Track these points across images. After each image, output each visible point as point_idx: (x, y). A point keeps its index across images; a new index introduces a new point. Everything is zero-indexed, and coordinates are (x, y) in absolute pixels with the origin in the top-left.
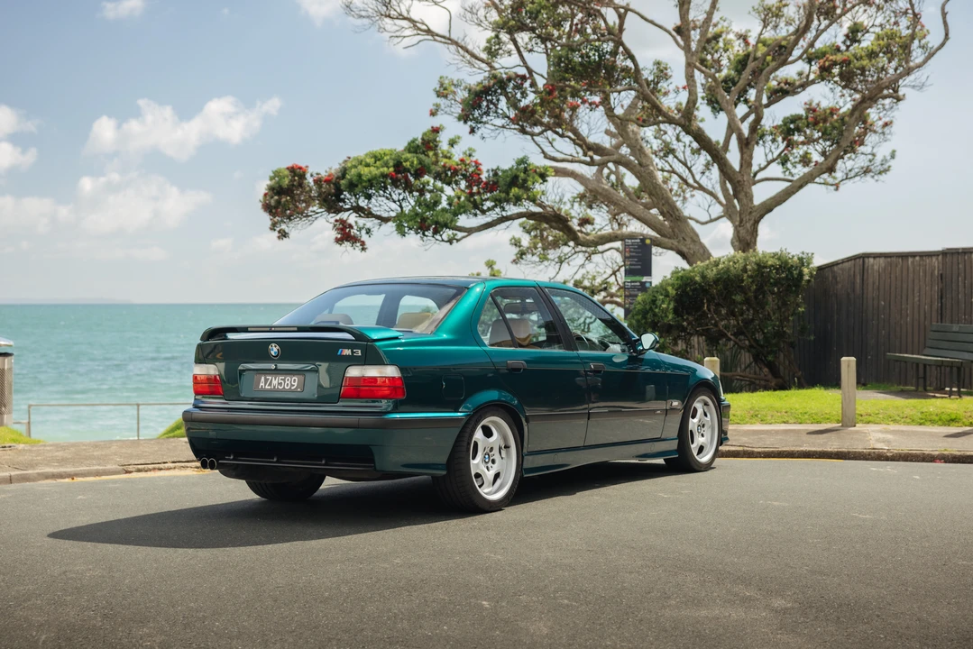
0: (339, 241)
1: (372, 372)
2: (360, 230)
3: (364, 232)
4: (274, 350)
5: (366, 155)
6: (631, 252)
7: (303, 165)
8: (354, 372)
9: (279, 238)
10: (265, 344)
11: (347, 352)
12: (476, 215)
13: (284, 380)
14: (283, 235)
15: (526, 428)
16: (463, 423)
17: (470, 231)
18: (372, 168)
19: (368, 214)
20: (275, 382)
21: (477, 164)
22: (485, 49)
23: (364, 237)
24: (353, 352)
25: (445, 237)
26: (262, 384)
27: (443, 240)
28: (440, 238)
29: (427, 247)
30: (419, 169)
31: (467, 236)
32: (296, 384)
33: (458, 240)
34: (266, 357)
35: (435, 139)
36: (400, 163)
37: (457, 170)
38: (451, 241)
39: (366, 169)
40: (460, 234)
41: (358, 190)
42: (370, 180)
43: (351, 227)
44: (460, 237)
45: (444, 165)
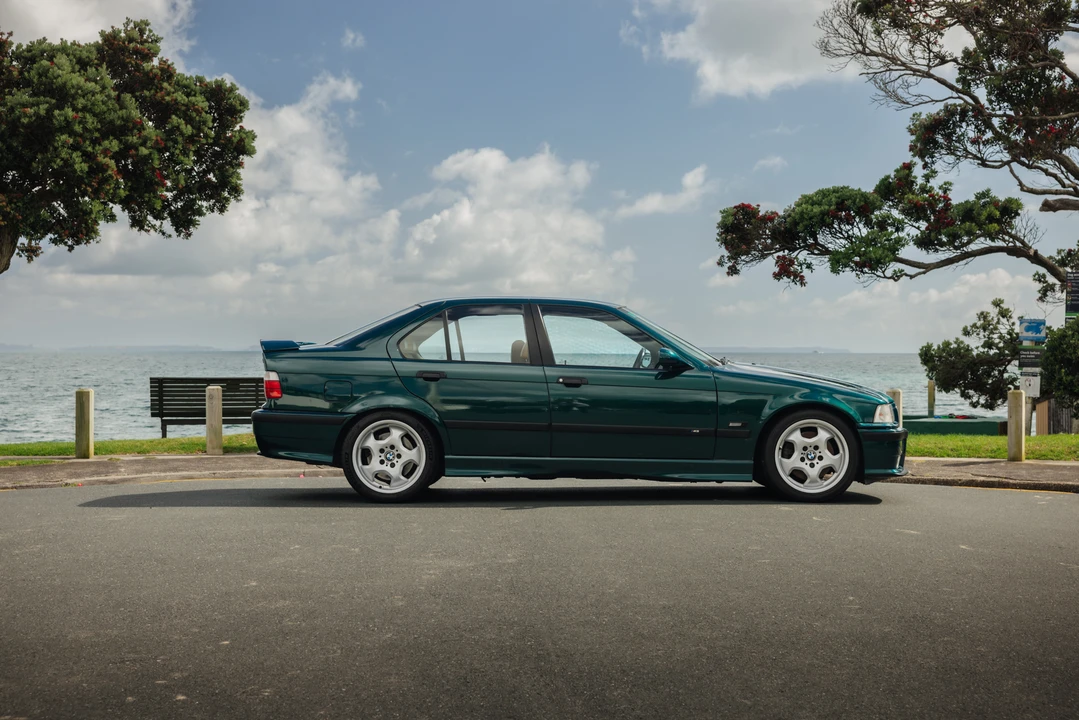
0: (777, 276)
2: (801, 265)
3: (804, 267)
5: (817, 193)
6: (1073, 287)
7: (754, 205)
9: (728, 273)
12: (936, 251)
14: (733, 271)
17: (927, 268)
18: (816, 206)
19: (825, 251)
21: (947, 199)
22: (958, 81)
23: (806, 272)
25: (889, 273)
27: (885, 277)
28: (882, 275)
29: (865, 284)
30: (862, 207)
31: (924, 273)
33: (912, 277)
35: (909, 175)
36: (843, 201)
37: (923, 206)
38: (896, 277)
39: (810, 207)
40: (916, 270)
41: (800, 228)
42: (811, 218)
43: (792, 263)
44: (913, 273)
45: (910, 201)
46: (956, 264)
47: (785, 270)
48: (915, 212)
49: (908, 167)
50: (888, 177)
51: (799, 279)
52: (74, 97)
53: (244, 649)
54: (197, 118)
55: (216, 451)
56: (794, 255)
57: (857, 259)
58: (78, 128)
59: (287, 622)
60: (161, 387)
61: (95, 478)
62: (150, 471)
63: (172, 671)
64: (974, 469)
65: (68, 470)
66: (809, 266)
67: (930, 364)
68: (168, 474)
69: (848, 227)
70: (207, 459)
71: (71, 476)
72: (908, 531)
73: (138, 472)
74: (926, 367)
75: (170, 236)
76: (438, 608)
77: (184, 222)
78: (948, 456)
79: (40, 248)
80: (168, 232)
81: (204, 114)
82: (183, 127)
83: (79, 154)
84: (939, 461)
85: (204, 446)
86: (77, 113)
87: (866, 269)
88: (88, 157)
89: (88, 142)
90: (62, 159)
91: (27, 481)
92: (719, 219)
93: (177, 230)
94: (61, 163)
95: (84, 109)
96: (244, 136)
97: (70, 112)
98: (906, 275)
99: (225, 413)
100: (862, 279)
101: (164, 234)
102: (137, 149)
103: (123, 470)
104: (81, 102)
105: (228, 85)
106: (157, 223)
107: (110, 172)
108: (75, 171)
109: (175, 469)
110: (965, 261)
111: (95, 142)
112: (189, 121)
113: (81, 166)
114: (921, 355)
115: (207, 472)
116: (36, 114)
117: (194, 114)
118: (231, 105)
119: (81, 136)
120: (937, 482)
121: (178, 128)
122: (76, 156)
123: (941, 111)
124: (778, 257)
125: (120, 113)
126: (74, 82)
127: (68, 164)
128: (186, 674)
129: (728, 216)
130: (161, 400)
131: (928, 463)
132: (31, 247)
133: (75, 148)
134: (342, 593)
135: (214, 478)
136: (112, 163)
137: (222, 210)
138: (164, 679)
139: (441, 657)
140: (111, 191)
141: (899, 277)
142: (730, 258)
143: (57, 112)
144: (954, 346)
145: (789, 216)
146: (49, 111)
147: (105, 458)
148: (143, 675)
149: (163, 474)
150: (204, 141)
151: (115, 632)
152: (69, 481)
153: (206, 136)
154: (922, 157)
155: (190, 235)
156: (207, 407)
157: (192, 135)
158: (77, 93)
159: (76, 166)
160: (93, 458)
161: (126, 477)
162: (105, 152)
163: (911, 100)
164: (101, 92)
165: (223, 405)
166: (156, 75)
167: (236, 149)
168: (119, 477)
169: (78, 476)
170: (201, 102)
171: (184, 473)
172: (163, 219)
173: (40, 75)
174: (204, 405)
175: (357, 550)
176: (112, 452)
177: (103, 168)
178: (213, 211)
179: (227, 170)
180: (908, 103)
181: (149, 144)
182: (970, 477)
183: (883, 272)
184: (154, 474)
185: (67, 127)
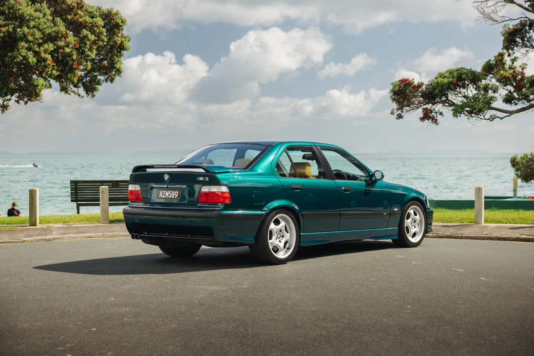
0: (422, 119)
1: (214, 189)
2: (436, 113)
3: (438, 114)
4: (166, 177)
5: (447, 72)
7: (411, 79)
8: (205, 189)
9: (397, 118)
10: (162, 175)
11: (201, 179)
12: (516, 104)
13: (171, 193)
14: (400, 117)
15: (302, 220)
16: (264, 216)
17: (511, 113)
18: (446, 79)
19: (451, 104)
20: (167, 194)
21: (522, 73)
24: (204, 179)
25: (487, 116)
26: (161, 195)
27: (485, 119)
28: (483, 118)
29: (473, 123)
30: (472, 78)
31: (509, 116)
32: (177, 195)
33: (501, 118)
34: (162, 181)
35: (502, 59)
36: (461, 75)
37: (508, 78)
38: (492, 118)
39: (442, 79)
40: (504, 115)
41: (437, 91)
42: (443, 86)
43: (431, 112)
44: (502, 116)
45: (501, 75)
46: (527, 111)
47: (427, 116)
48: (504, 81)
49: (501, 55)
50: (490, 60)
51: (435, 121)
52: (28, 21)
53: (102, 333)
54: (98, 31)
55: (106, 221)
56: (434, 107)
57: (468, 109)
58: (30, 38)
59: (126, 319)
60: (76, 185)
61: (39, 238)
62: (69, 234)
63: (66, 343)
64: (521, 231)
65: (25, 233)
66: (441, 114)
67: (516, 167)
68: (79, 235)
69: (465, 90)
70: (100, 226)
71: (27, 236)
72: (458, 270)
73: (62, 234)
74: (514, 169)
75: (83, 97)
76: (202, 312)
77: (90, 89)
78: (510, 223)
79: (9, 106)
80: (82, 95)
81: (101, 28)
82: (90, 36)
83: (32, 53)
84: (503, 226)
85: (99, 219)
86: (30, 30)
87: (473, 115)
88: (36, 54)
89: (36, 45)
90: (22, 56)
91: (3, 239)
92: (391, 87)
93: (87, 93)
94: (21, 58)
95: (34, 27)
96: (123, 39)
97: (26, 30)
98: (498, 117)
99: (110, 199)
100: (471, 121)
101: (79, 95)
102: (63, 49)
103: (54, 233)
104: (32, 24)
105: (115, 11)
106: (75, 89)
107: (48, 62)
108: (29, 63)
109: (83, 232)
110: (532, 109)
111: (40, 45)
112: (93, 32)
114: (511, 162)
115: (100, 234)
116: (8, 31)
117: (96, 29)
118: (116, 22)
119: (32, 42)
120: (499, 239)
121: (86, 36)
122: (30, 54)
123: (518, 24)
124: (424, 109)
125: (54, 29)
126: (28, 13)
127: (25, 58)
128: (73, 345)
129: (396, 85)
130: (76, 193)
131: (497, 227)
132: (4, 105)
133: (29, 49)
134: (156, 304)
135: (104, 237)
136: (49, 57)
137: (112, 81)
138: (62, 347)
139: (196, 336)
140: (50, 72)
141: (493, 119)
142: (397, 109)
143: (18, 30)
144: (529, 157)
145: (431, 84)
146: (14, 29)
147: (45, 226)
148: (53, 345)
149: (76, 235)
150: (101, 43)
151: (42, 324)
152: (25, 239)
153: (103, 41)
154: (508, 50)
155: (94, 96)
156: (100, 196)
157: (95, 40)
158: (30, 18)
159: (30, 60)
160: (39, 226)
161: (56, 237)
162: (46, 51)
163: (499, 19)
164: (44, 17)
165: (109, 195)
166: (74, 7)
167: (119, 47)
168: (52, 237)
169: (30, 236)
170: (100, 22)
171: (88, 235)
172: (79, 87)
173: (9, 9)
174: (99, 195)
175: (168, 281)
176: (49, 223)
177: (45, 60)
178: (107, 82)
179: (115, 59)
180: (497, 21)
181: (70, 46)
182: (518, 235)
183: (484, 116)
184: (71, 235)
185: (24, 38)
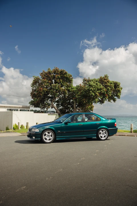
58: (93, 90)
81: (113, 86)
88: (95, 93)
89: (95, 91)
93: (113, 101)
95: (94, 87)
97: (92, 88)
102: (102, 92)
105: (117, 82)
112: (110, 87)
113: (93, 94)
121: (108, 88)
125: (100, 87)
126: (92, 84)
127: (92, 94)
133: (93, 92)
136: (98, 94)
137: (119, 99)
146: (89, 88)
155: (115, 102)
166: (106, 82)
177: (97, 95)
181: (104, 91)
185: (91, 90)
